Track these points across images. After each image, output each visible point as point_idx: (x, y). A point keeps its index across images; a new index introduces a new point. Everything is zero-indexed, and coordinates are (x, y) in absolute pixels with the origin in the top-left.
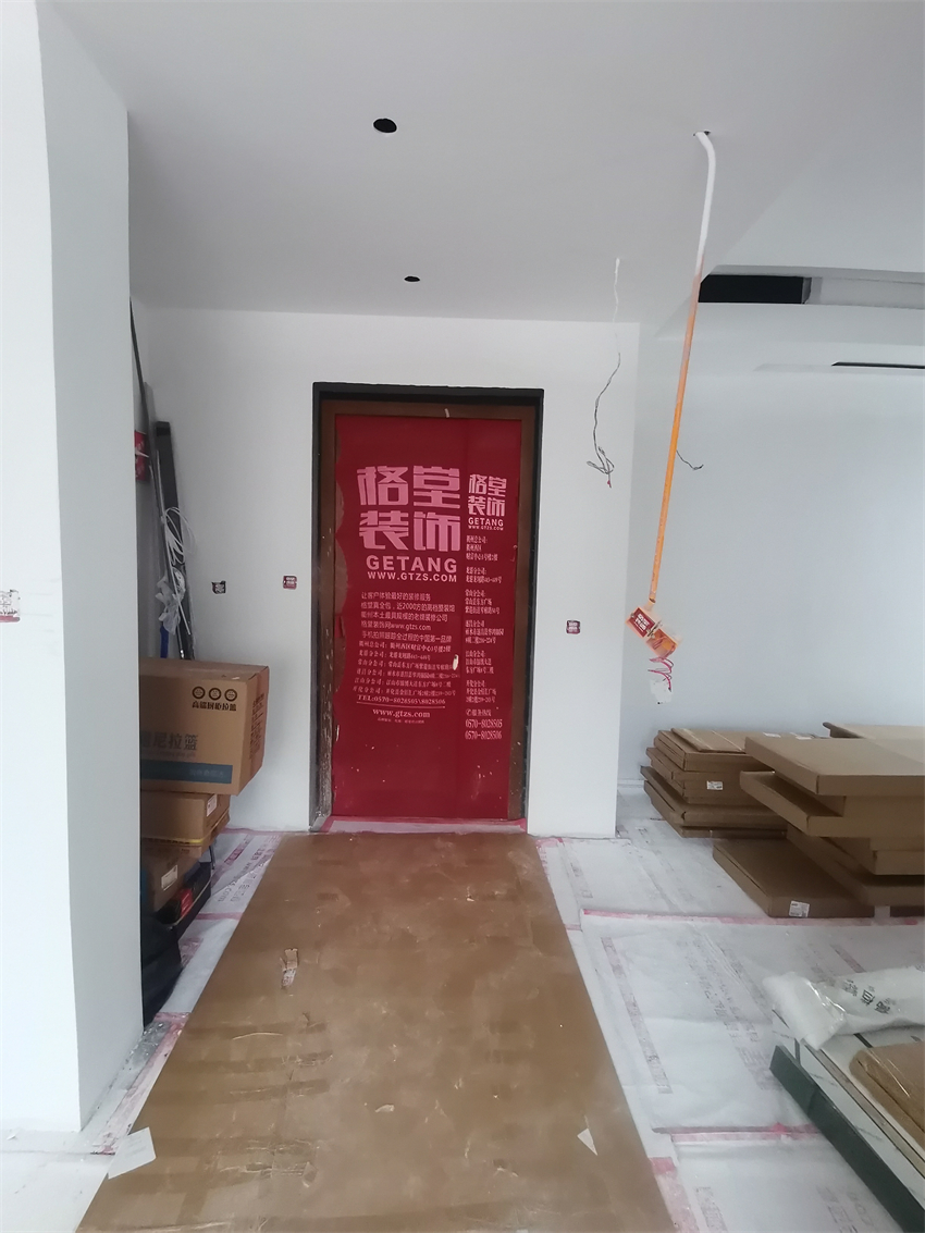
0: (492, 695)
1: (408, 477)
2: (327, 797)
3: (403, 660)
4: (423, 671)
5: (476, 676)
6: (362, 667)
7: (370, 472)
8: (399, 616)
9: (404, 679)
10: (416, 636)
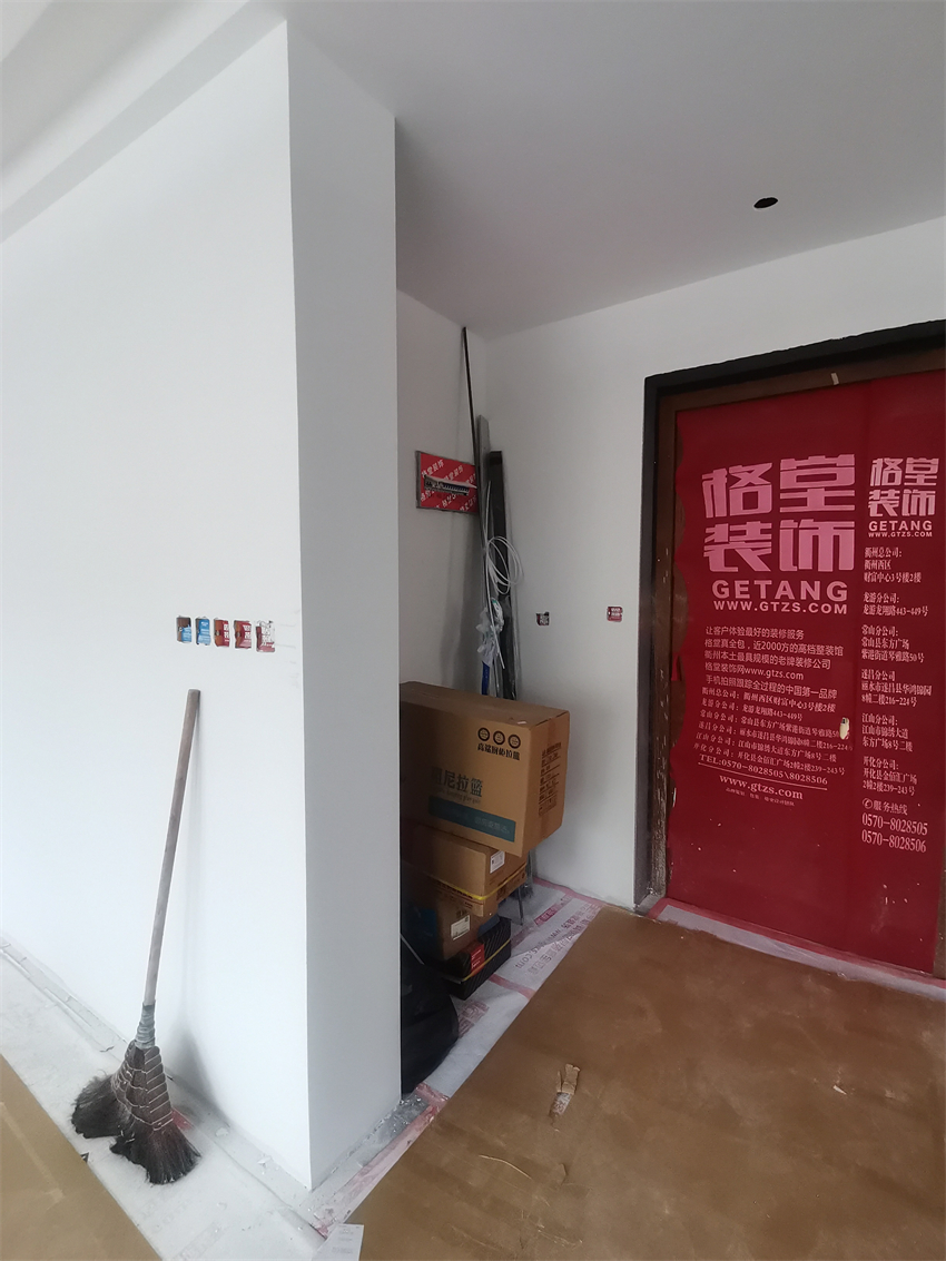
0: (908, 783)
1: (772, 477)
2: (660, 873)
3: (761, 717)
4: (791, 734)
5: (879, 752)
6: (706, 720)
7: (719, 476)
8: (757, 658)
9: (764, 742)
10: (781, 686)
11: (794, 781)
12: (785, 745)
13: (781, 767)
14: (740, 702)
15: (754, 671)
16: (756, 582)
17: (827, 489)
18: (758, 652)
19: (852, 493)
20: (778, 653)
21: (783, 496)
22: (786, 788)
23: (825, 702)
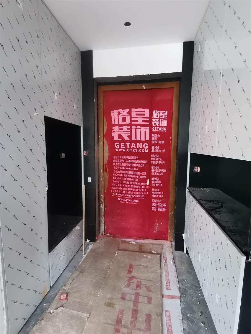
0: (162, 194)
1: (130, 113)
2: (103, 229)
3: (128, 181)
4: (136, 185)
5: (156, 187)
6: (114, 183)
7: (116, 112)
8: (127, 165)
9: (129, 188)
10: (133, 172)
11: (137, 197)
12: (134, 188)
13: (133, 194)
14: (123, 177)
15: (126, 168)
16: (126, 143)
17: (143, 118)
18: (127, 163)
19: (148, 119)
20: (132, 163)
21: (132, 119)
22: (134, 199)
23: (144, 176)
